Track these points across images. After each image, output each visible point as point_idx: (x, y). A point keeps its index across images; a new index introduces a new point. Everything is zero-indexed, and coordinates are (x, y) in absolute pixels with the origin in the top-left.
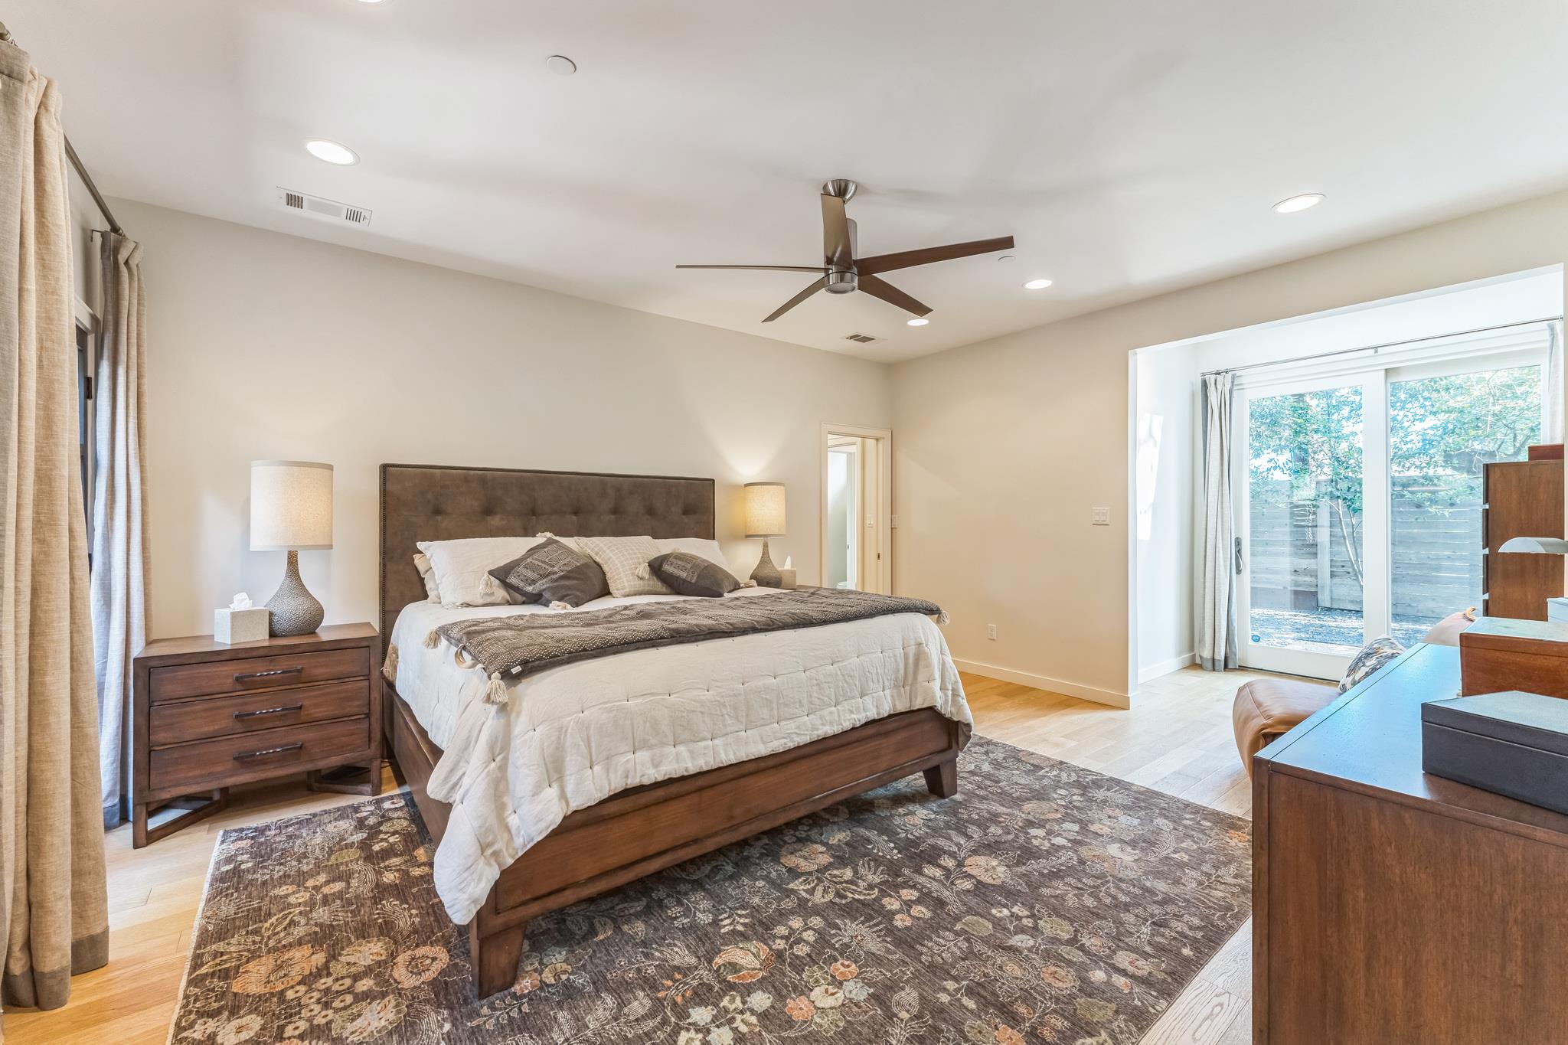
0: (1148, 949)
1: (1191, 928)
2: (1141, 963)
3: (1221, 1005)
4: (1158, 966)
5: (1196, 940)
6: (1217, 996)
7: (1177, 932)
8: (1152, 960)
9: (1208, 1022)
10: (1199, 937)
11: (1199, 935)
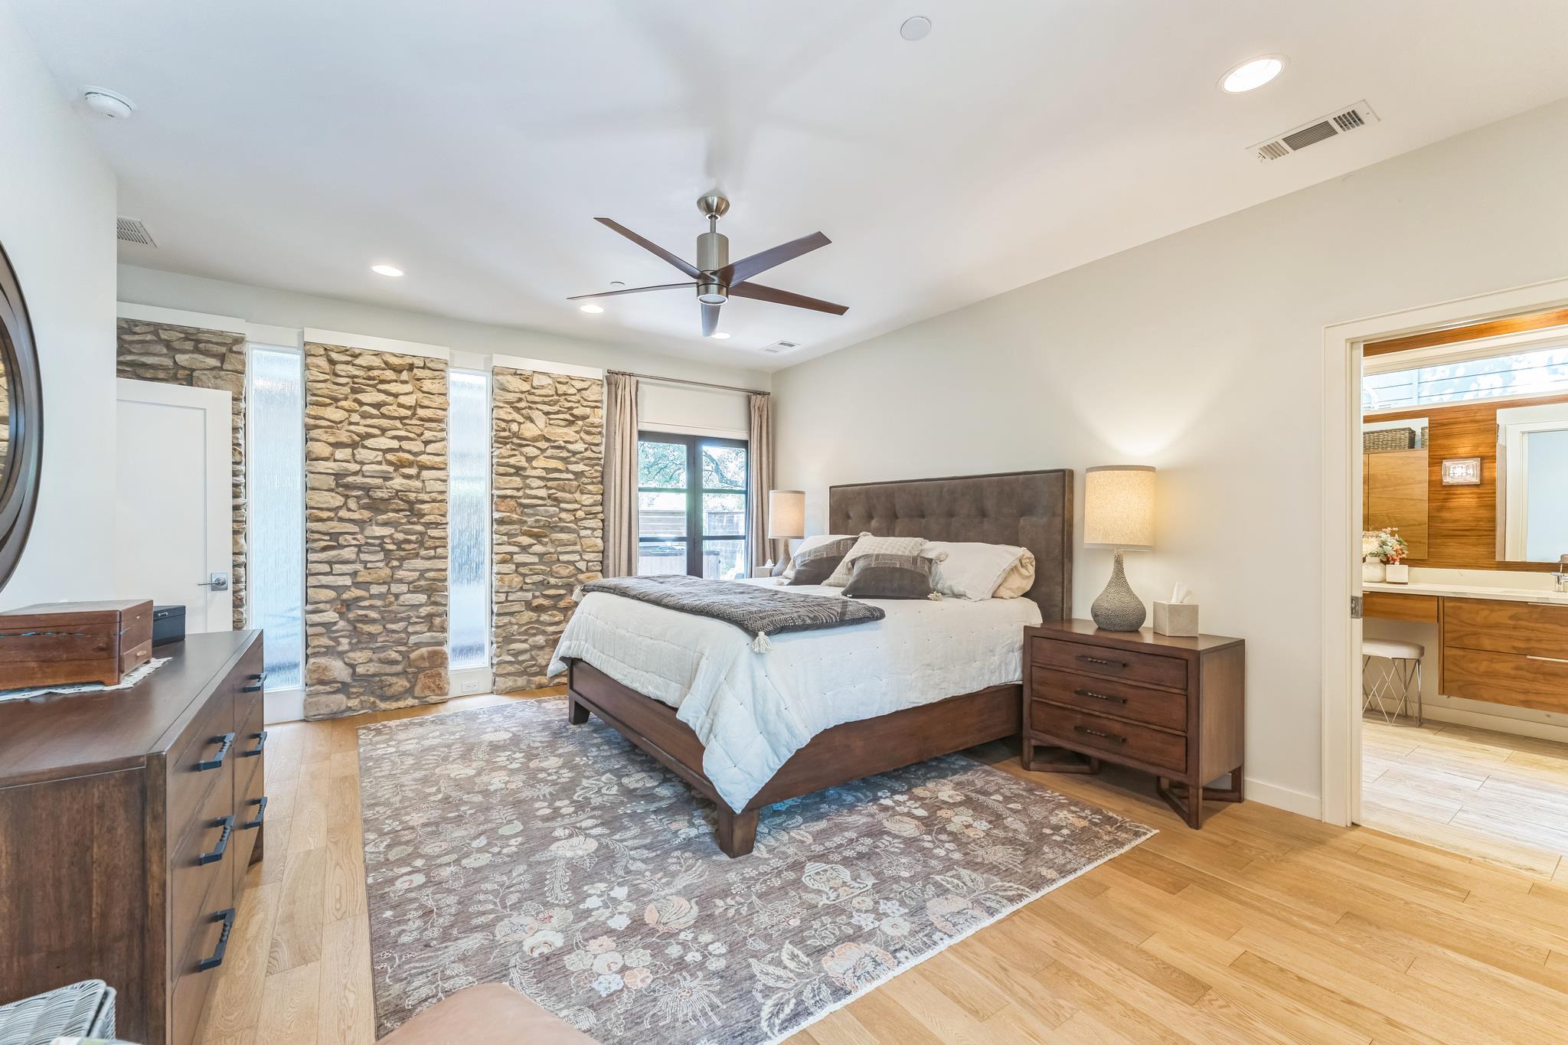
0: (413, 895)
1: (404, 931)
2: (406, 886)
3: (338, 910)
4: (395, 892)
5: (389, 926)
6: (345, 912)
7: (409, 920)
8: (401, 893)
9: (338, 897)
10: (392, 931)
11: (393, 932)
